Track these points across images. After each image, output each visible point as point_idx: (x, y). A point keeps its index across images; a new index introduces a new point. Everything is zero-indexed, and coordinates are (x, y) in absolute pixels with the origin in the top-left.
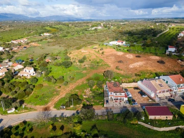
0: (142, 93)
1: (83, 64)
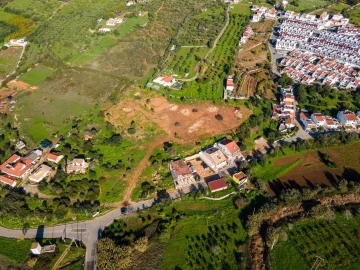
0: (205, 165)
1: (135, 135)
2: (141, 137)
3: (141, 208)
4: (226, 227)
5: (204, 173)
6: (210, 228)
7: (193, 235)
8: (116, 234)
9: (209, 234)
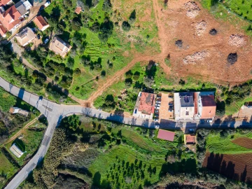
1: (127, 34)
2: (132, 39)
3: (97, 116)
4: (147, 167)
5: (165, 114)
6: (136, 161)
7: (121, 159)
8: (71, 128)
9: (132, 165)
